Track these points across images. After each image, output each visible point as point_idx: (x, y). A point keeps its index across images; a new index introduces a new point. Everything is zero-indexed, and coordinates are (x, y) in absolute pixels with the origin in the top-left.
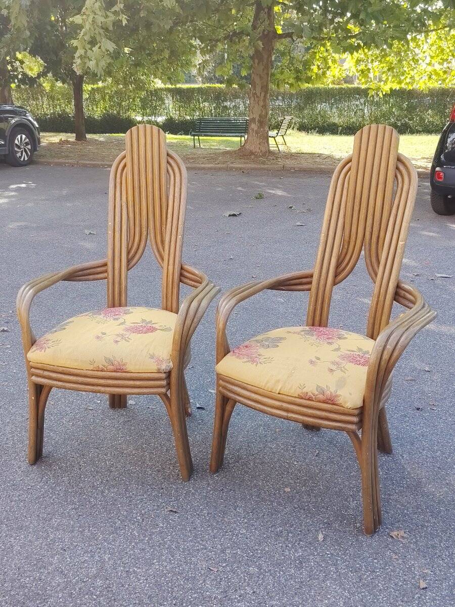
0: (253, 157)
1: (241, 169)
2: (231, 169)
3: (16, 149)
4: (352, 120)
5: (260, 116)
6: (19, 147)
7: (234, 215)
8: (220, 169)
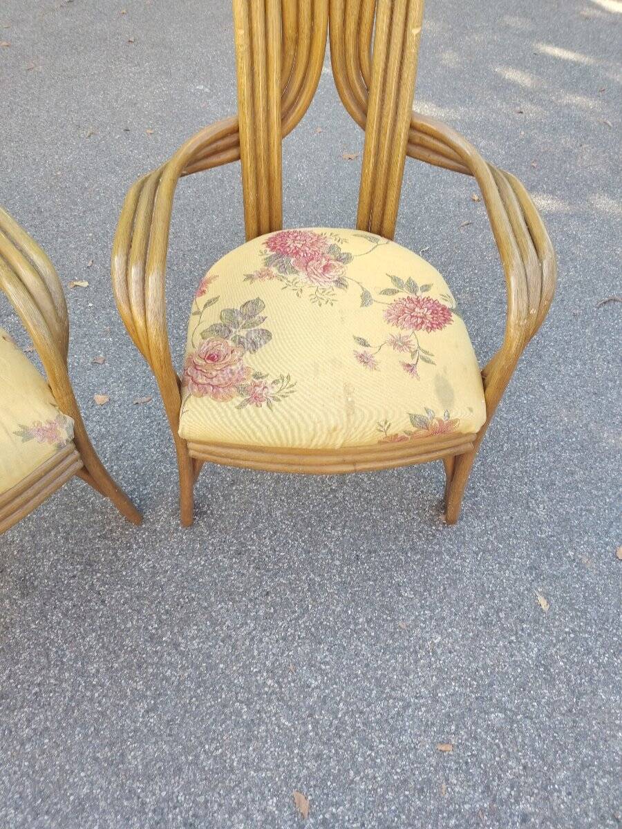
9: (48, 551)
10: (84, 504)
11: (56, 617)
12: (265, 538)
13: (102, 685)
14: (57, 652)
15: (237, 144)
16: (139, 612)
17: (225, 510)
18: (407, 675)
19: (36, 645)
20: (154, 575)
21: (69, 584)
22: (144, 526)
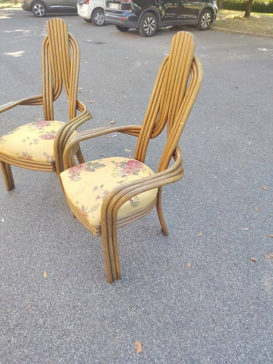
6: (204, 20)
15: (139, 133)
18: (48, 289)
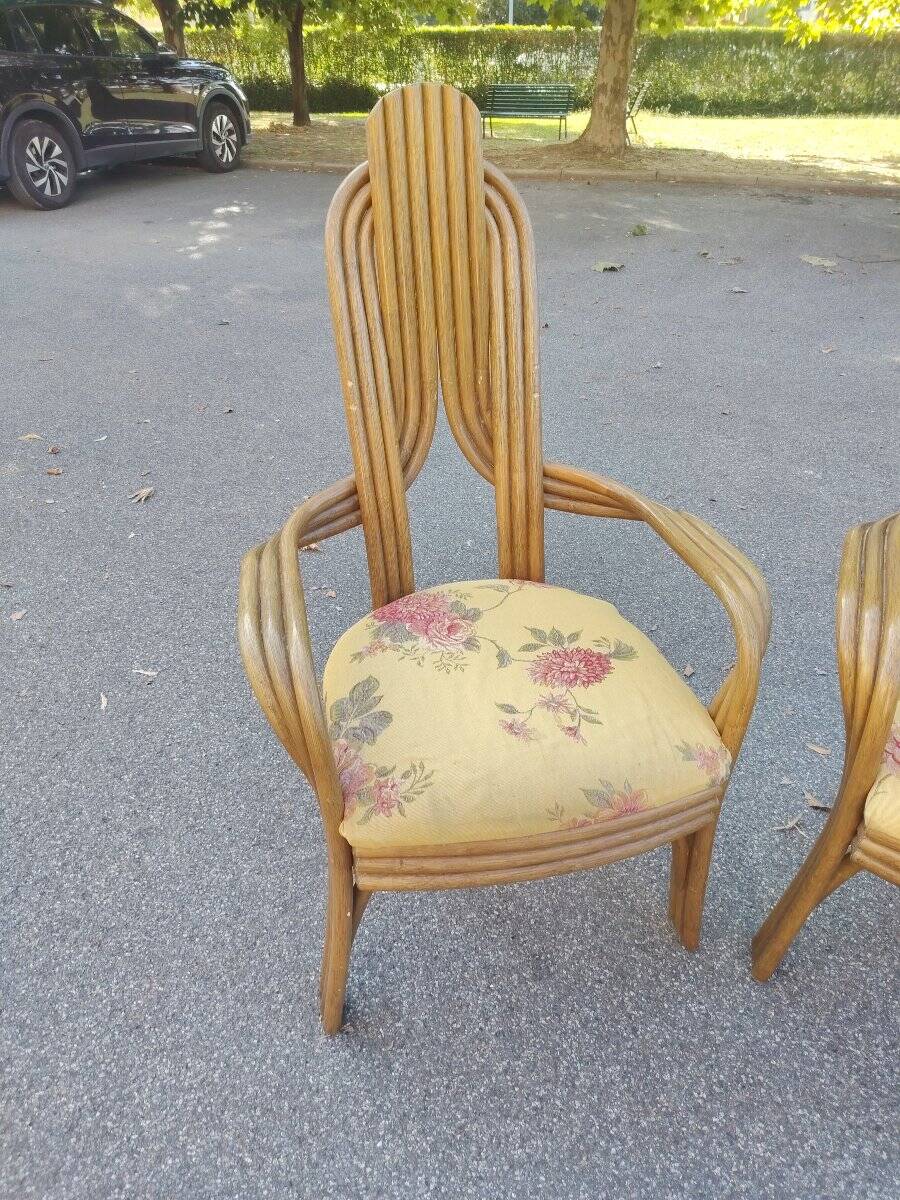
0: (599, 155)
1: (583, 178)
2: (568, 177)
3: (214, 142)
4: (721, 91)
5: (616, 81)
6: (218, 138)
7: (613, 269)
8: (549, 177)
9: (571, 936)
10: (620, 896)
11: (574, 1022)
12: (877, 1046)
13: (623, 1142)
14: (568, 1068)
16: (682, 1066)
17: (815, 982)
19: (544, 1047)
20: (706, 1026)
21: (592, 988)
22: (697, 956)
